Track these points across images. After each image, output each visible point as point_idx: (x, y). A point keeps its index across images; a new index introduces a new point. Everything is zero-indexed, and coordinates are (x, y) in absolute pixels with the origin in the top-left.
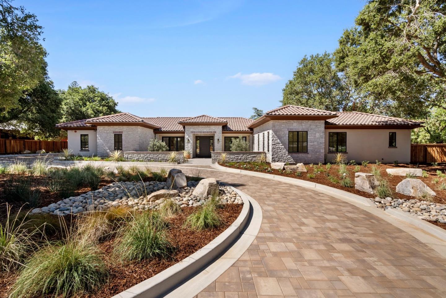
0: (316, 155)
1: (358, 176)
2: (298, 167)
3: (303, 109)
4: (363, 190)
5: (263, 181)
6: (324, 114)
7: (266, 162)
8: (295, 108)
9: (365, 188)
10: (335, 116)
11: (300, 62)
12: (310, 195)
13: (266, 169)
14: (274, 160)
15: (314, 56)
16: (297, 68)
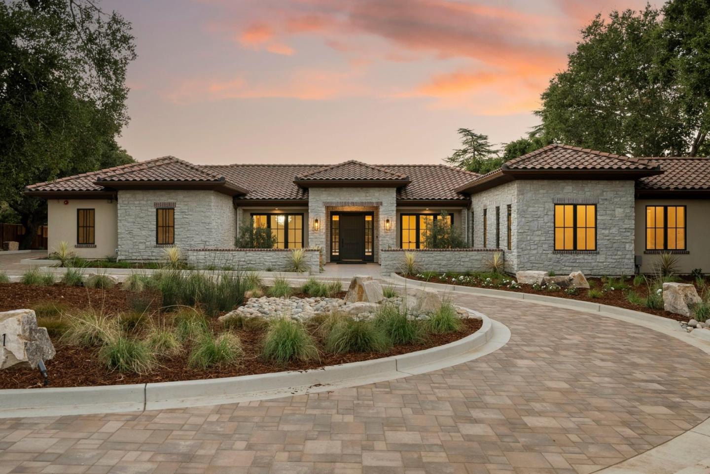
0: (616, 257)
1: (668, 288)
2: (572, 279)
3: (586, 153)
4: (676, 312)
5: (504, 302)
6: (633, 167)
7: (506, 272)
8: (569, 151)
9: (679, 307)
10: (657, 171)
11: (584, 30)
12: (586, 318)
13: (505, 285)
14: (522, 267)
15: (620, 15)
16: (577, 46)
